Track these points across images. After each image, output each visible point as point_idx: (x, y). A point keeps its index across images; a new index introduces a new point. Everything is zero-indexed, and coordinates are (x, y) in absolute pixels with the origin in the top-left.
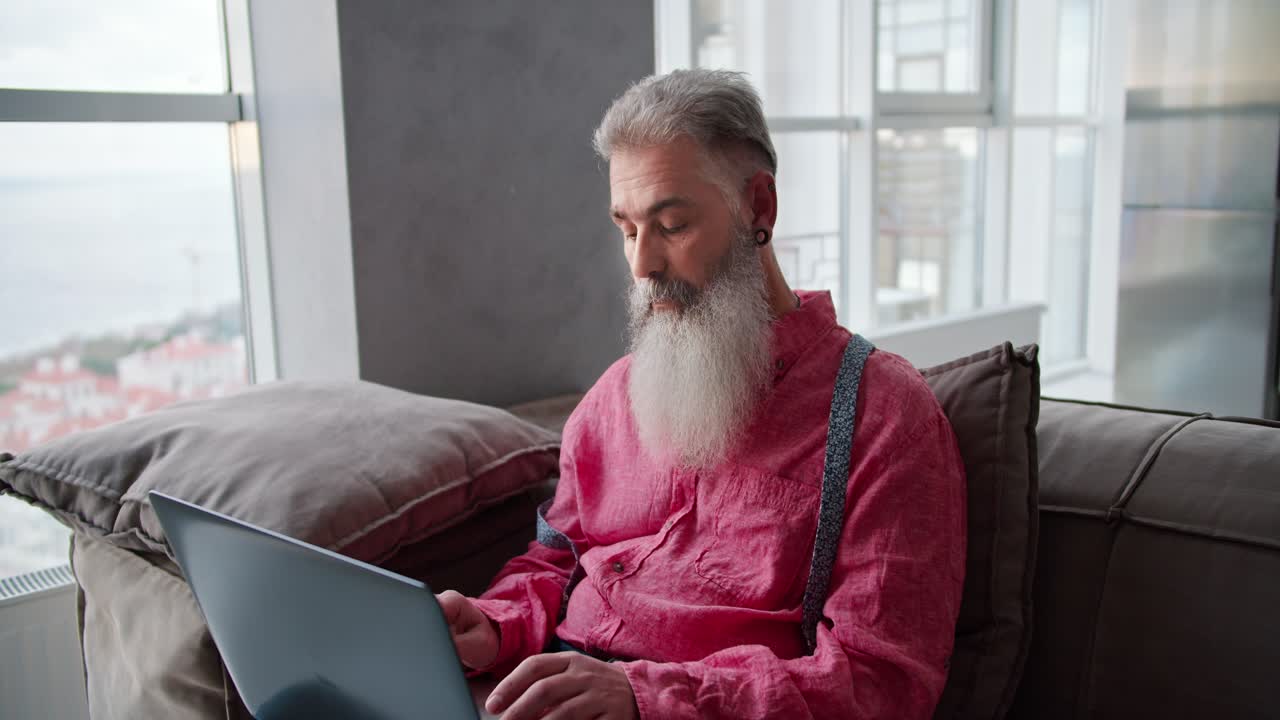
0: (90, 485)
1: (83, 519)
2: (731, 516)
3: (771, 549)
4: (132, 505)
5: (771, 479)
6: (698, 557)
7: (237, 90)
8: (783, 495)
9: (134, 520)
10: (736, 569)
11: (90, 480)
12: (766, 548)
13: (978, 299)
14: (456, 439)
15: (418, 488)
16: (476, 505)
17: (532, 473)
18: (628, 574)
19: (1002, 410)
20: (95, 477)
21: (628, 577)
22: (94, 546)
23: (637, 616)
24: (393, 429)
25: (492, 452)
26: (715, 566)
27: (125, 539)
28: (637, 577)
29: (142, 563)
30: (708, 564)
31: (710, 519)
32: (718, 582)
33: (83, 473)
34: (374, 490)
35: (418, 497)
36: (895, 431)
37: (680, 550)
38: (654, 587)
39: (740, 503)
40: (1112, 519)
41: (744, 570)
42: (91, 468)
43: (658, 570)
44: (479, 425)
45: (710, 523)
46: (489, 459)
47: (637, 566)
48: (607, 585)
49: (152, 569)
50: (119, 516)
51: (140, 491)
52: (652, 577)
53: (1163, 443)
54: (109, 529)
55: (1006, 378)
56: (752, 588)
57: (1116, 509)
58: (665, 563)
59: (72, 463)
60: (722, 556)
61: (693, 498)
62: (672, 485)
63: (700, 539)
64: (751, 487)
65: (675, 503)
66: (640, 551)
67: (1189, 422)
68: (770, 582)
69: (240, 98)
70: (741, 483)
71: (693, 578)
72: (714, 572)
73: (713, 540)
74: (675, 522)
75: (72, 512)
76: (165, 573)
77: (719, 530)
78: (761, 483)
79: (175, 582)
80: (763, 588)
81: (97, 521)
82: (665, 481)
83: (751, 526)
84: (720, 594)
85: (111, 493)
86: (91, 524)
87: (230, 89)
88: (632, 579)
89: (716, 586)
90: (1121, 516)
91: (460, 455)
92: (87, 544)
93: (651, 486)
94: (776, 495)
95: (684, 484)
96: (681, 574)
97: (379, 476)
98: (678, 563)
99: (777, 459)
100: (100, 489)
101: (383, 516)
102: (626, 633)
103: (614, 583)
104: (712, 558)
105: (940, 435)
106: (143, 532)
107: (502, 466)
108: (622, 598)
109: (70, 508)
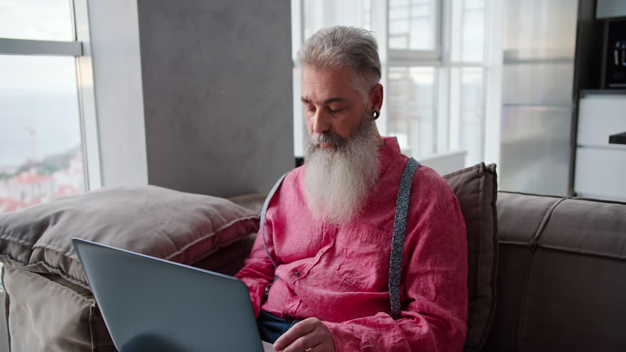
0: (16, 240)
1: (12, 258)
2: (354, 247)
3: (375, 264)
4: (40, 249)
5: (374, 229)
6: (338, 268)
7: (80, 39)
8: (380, 237)
9: (41, 257)
10: (357, 273)
11: (16, 237)
12: (372, 263)
13: (435, 149)
14: (207, 214)
15: (190, 238)
16: (217, 247)
17: (243, 231)
18: (302, 277)
19: (481, 194)
20: (19, 235)
21: (302, 278)
22: (16, 272)
23: (309, 298)
24: (175, 209)
25: (224, 220)
26: (347, 272)
27: (35, 267)
28: (306, 279)
29: (45, 279)
30: (343, 271)
31: (343, 249)
32: (349, 280)
33: (11, 233)
34: (168, 239)
35: (190, 243)
36: (435, 206)
37: (328, 264)
38: (316, 283)
39: (359, 241)
40: (532, 246)
41: (361, 274)
42: (15, 232)
43: (317, 275)
44: (216, 207)
45: (343, 252)
46: (223, 224)
47: (306, 273)
48: (292, 282)
49: (50, 282)
50: (32, 256)
51: (44, 242)
52: (315, 278)
53: (553, 210)
54: (26, 263)
55: (482, 179)
56: (366, 283)
57: (534, 242)
58: (321, 272)
59: (5, 229)
60: (350, 267)
61: (333, 240)
62: (322, 233)
63: (337, 260)
64: (364, 233)
65: (324, 242)
66: (307, 266)
67: (562, 200)
68: (375, 280)
69: (82, 44)
70: (358, 231)
71: (336, 278)
72: (346, 275)
73: (344, 260)
74: (324, 251)
75: (5, 254)
76: (58, 284)
77: (348, 255)
78: (369, 232)
79: (64, 289)
80: (371, 283)
81: (19, 258)
82: (319, 230)
83: (365, 253)
84: (350, 286)
85: (27, 243)
86: (16, 260)
87: (76, 39)
88: (304, 280)
89: (348, 283)
90: (537, 244)
91: (209, 221)
92: (12, 271)
93: (312, 232)
94: (377, 238)
95: (330, 233)
96: (330, 277)
97: (171, 232)
98: (328, 271)
99: (376, 220)
100: (21, 241)
101: (173, 252)
102: (303, 307)
103: (295, 282)
104: (345, 268)
105: (455, 207)
106: (46, 263)
107: (230, 227)
108: (301, 289)
109: (4, 252)
